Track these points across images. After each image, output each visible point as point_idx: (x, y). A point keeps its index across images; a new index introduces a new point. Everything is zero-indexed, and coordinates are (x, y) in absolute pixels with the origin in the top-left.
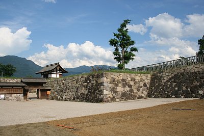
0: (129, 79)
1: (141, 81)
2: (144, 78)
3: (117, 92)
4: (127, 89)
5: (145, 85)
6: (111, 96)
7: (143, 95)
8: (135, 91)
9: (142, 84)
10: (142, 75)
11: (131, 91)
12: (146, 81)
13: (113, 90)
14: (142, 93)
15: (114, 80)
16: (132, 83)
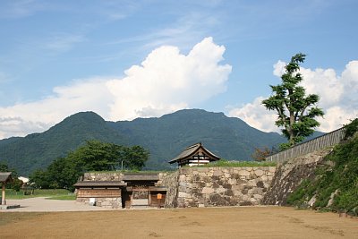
0: (227, 176)
1: (252, 178)
2: (259, 172)
3: (201, 195)
4: (221, 190)
5: (260, 184)
6: (191, 200)
7: (253, 200)
8: (237, 193)
9: (253, 183)
10: (255, 168)
11: (230, 193)
12: (264, 178)
13: (196, 192)
14: (252, 197)
15: (198, 179)
16: (232, 182)
